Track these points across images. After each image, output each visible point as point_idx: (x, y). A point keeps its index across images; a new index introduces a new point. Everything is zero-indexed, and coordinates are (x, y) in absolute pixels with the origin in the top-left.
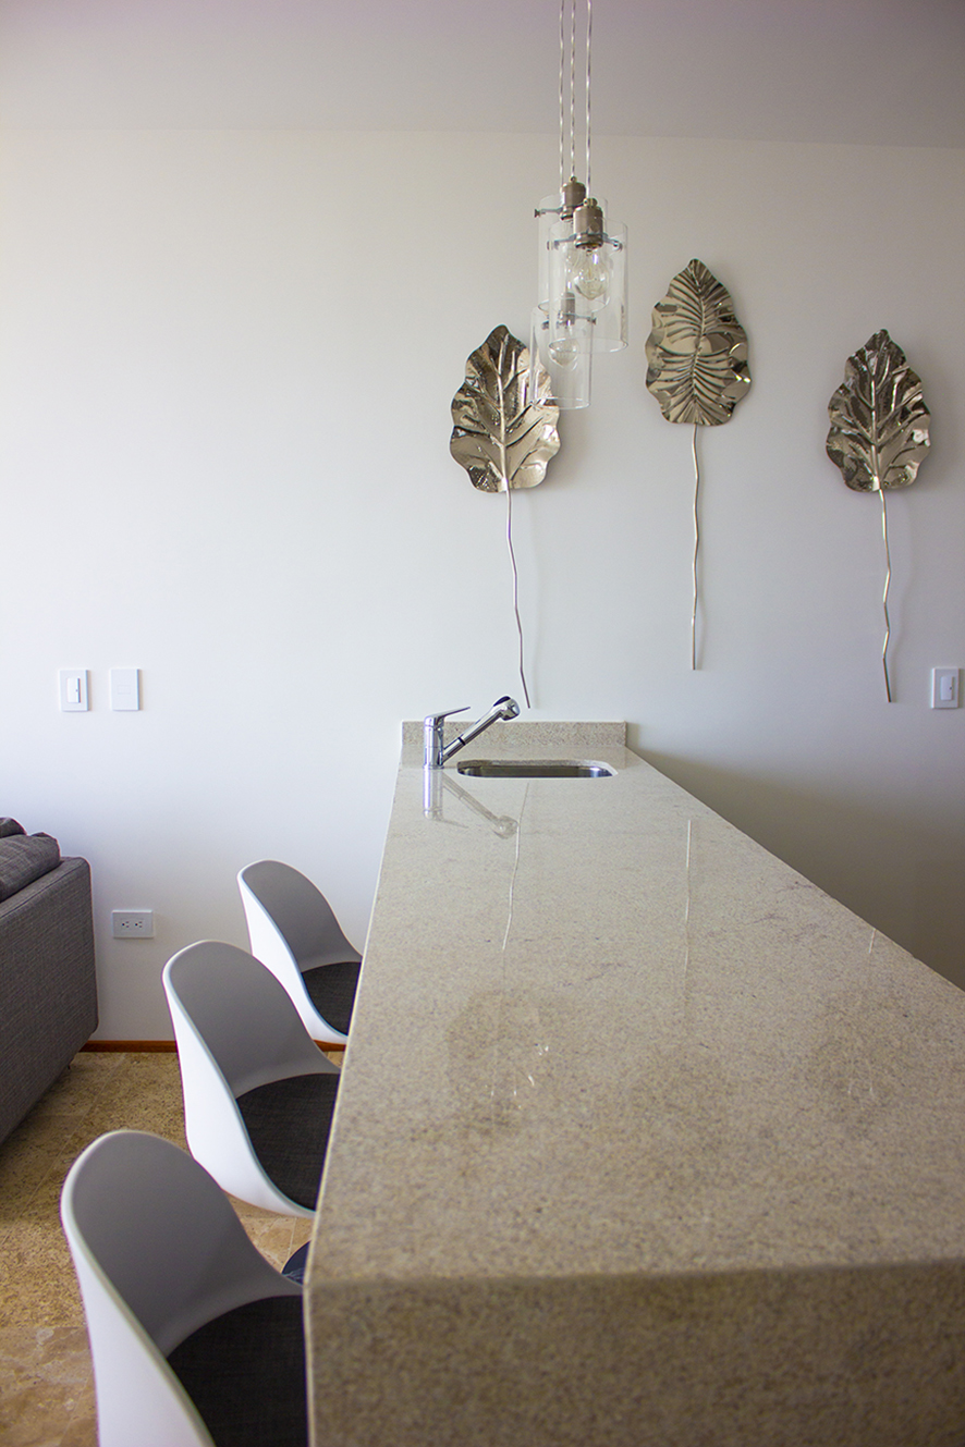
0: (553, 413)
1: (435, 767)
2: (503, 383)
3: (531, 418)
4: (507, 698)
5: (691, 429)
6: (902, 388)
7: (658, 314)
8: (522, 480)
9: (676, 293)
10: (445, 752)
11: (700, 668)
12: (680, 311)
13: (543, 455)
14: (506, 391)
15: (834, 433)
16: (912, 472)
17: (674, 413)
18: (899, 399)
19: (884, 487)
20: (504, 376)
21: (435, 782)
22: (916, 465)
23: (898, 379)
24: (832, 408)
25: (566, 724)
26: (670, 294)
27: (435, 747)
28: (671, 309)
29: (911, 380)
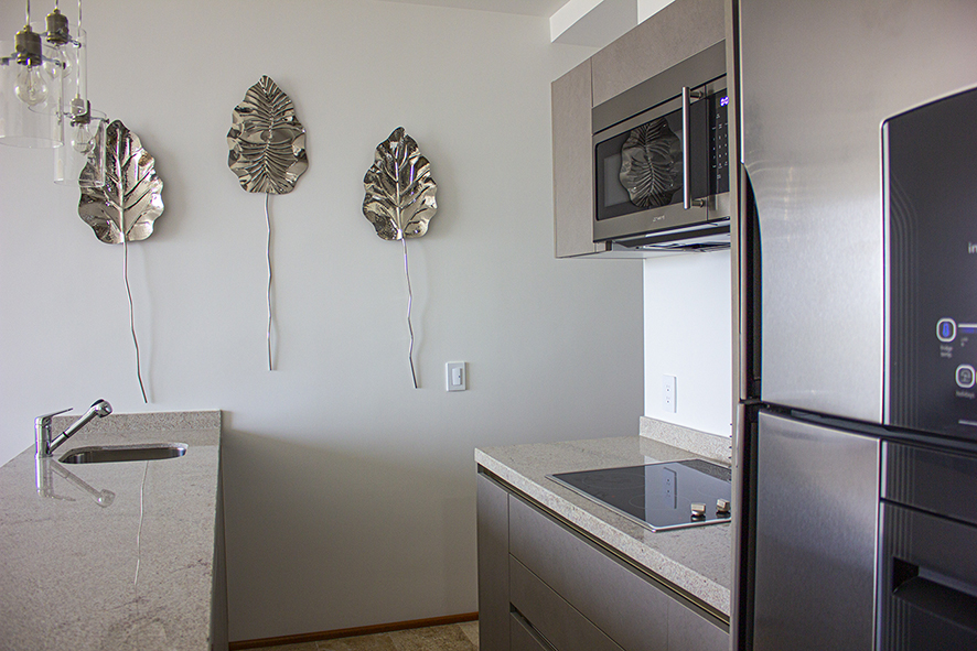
0: (159, 186)
1: (44, 456)
2: (121, 163)
3: (142, 189)
4: (101, 401)
5: (263, 197)
6: (417, 167)
7: (237, 115)
8: (135, 234)
9: (251, 99)
10: (53, 444)
11: (275, 369)
12: (254, 112)
13: (151, 215)
14: (124, 169)
15: (368, 199)
16: (424, 227)
17: (250, 186)
18: (415, 174)
19: (406, 236)
20: (121, 159)
21: (45, 467)
22: (428, 221)
23: (414, 162)
24: (367, 181)
25: (175, 414)
26: (246, 101)
27: (44, 440)
28: (245, 110)
29: (423, 161)
